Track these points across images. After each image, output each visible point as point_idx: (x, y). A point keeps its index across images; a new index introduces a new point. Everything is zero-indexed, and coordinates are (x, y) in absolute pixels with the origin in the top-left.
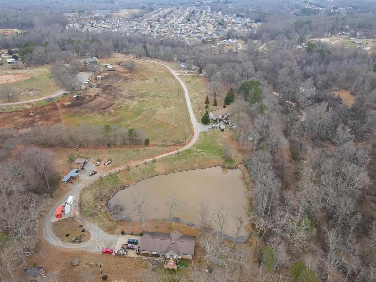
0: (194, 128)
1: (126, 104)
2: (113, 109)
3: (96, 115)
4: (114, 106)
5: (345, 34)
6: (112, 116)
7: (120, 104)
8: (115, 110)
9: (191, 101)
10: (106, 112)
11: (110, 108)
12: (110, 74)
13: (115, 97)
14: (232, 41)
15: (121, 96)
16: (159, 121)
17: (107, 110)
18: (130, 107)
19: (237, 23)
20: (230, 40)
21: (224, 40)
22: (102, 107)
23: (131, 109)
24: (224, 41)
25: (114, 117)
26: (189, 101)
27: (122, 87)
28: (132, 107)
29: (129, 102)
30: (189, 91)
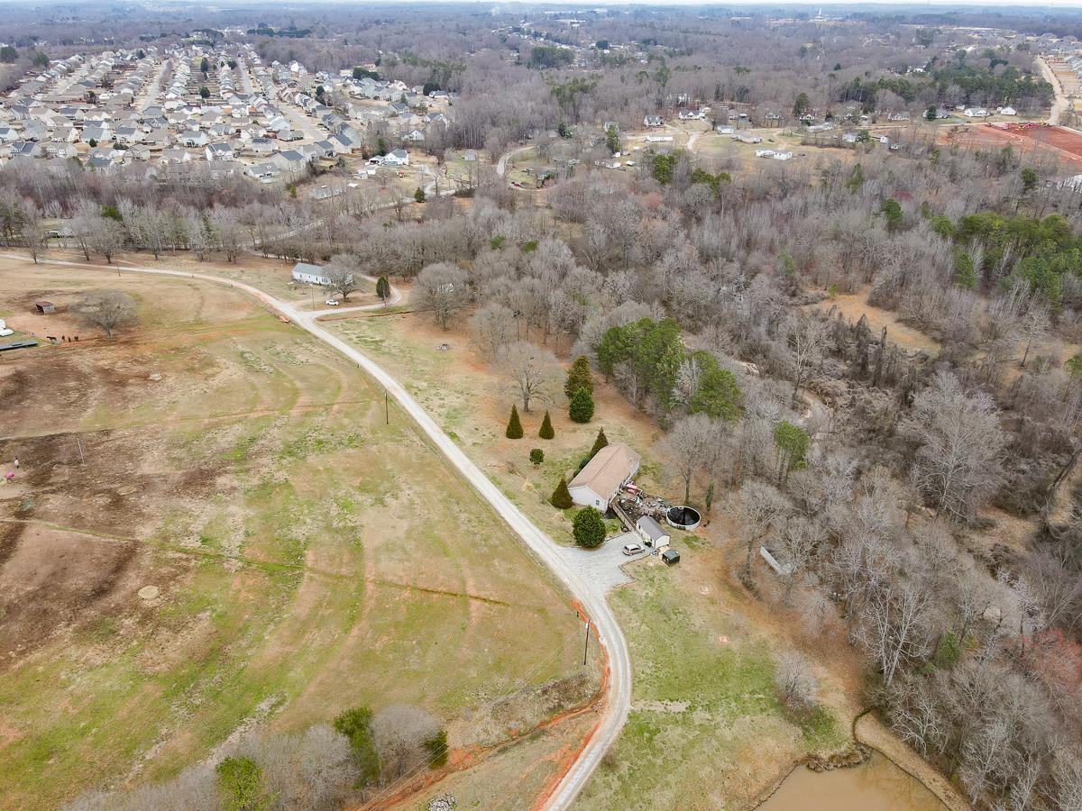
0: (566, 580)
1: (198, 526)
2: (148, 580)
3: (73, 652)
4: (146, 560)
5: (694, 117)
6: (164, 634)
7: (166, 539)
8: (161, 581)
9: (453, 436)
10: (119, 609)
11: (131, 580)
12: (20, 367)
13: (117, 502)
14: (399, 161)
15: (145, 484)
16: (402, 587)
17: (116, 598)
18: (225, 543)
19: (368, 98)
20: (390, 157)
21: (374, 159)
22: (80, 580)
23: (236, 553)
24: (374, 162)
25: (176, 629)
26: (446, 438)
27: (123, 433)
28: (238, 538)
29: (200, 513)
30: (408, 387)
